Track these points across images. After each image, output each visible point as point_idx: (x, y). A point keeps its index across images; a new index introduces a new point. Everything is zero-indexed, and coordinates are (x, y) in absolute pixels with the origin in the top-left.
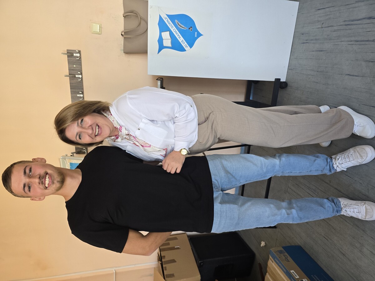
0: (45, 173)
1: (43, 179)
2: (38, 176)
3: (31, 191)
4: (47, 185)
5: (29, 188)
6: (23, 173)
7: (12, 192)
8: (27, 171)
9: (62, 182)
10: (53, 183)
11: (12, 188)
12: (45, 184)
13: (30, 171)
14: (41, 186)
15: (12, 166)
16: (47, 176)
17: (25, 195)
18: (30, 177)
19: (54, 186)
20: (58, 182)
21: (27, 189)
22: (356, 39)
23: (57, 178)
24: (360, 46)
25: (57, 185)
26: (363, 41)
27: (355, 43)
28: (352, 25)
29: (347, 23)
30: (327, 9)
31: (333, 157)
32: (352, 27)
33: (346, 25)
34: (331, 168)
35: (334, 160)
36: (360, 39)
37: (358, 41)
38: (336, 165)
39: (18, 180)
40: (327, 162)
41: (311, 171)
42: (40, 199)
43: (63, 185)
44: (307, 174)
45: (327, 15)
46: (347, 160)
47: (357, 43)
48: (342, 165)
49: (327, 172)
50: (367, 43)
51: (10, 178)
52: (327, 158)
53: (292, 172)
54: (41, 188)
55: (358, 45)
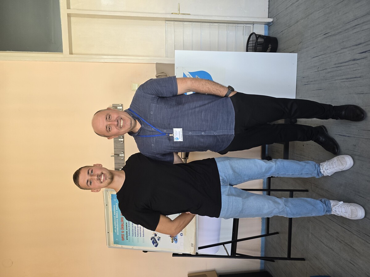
0: (101, 173)
1: (100, 177)
2: (97, 175)
3: (92, 185)
4: (102, 181)
5: (91, 183)
6: (87, 173)
7: (79, 186)
8: (90, 172)
9: (112, 178)
10: (106, 179)
11: (79, 183)
12: (101, 180)
13: (92, 172)
14: (98, 181)
15: (80, 169)
16: (103, 175)
17: (88, 187)
18: (91, 176)
19: (107, 181)
20: (109, 178)
21: (89, 183)
22: (347, 77)
23: (108, 176)
24: (350, 82)
25: (108, 180)
26: (352, 78)
27: (346, 80)
28: (341, 66)
29: (337, 66)
30: (320, 57)
31: (321, 164)
32: (342, 68)
33: (337, 67)
34: (319, 173)
35: (321, 166)
36: (349, 76)
37: (348, 79)
38: (323, 170)
39: (84, 177)
40: (315, 167)
41: (302, 174)
42: (97, 191)
43: (112, 180)
44: (299, 176)
45: (321, 61)
46: (332, 167)
47: (347, 80)
48: (328, 171)
49: (315, 175)
50: (355, 79)
51: (79, 177)
52: (315, 164)
53: (285, 174)
54: (98, 183)
55: (349, 81)
